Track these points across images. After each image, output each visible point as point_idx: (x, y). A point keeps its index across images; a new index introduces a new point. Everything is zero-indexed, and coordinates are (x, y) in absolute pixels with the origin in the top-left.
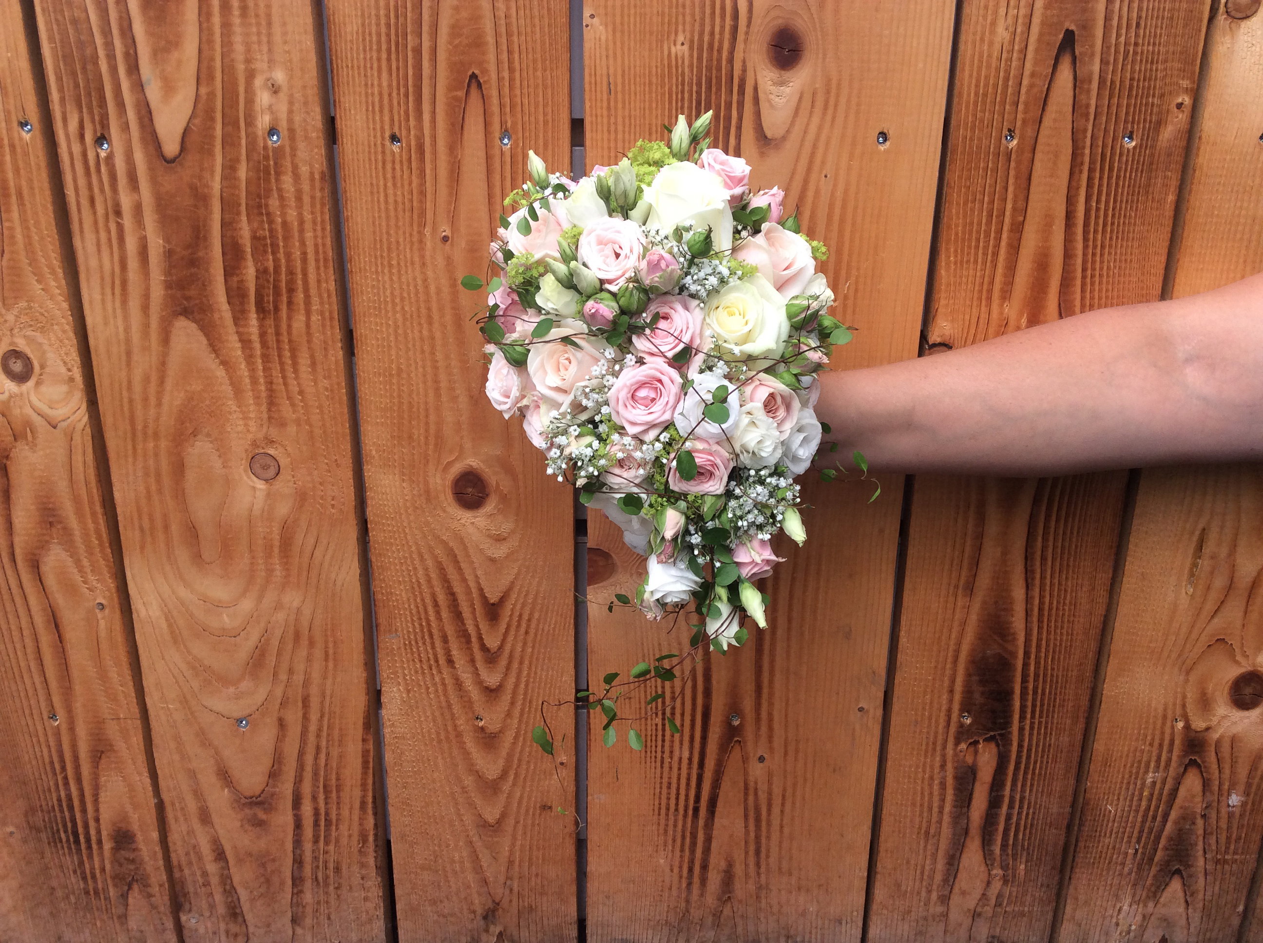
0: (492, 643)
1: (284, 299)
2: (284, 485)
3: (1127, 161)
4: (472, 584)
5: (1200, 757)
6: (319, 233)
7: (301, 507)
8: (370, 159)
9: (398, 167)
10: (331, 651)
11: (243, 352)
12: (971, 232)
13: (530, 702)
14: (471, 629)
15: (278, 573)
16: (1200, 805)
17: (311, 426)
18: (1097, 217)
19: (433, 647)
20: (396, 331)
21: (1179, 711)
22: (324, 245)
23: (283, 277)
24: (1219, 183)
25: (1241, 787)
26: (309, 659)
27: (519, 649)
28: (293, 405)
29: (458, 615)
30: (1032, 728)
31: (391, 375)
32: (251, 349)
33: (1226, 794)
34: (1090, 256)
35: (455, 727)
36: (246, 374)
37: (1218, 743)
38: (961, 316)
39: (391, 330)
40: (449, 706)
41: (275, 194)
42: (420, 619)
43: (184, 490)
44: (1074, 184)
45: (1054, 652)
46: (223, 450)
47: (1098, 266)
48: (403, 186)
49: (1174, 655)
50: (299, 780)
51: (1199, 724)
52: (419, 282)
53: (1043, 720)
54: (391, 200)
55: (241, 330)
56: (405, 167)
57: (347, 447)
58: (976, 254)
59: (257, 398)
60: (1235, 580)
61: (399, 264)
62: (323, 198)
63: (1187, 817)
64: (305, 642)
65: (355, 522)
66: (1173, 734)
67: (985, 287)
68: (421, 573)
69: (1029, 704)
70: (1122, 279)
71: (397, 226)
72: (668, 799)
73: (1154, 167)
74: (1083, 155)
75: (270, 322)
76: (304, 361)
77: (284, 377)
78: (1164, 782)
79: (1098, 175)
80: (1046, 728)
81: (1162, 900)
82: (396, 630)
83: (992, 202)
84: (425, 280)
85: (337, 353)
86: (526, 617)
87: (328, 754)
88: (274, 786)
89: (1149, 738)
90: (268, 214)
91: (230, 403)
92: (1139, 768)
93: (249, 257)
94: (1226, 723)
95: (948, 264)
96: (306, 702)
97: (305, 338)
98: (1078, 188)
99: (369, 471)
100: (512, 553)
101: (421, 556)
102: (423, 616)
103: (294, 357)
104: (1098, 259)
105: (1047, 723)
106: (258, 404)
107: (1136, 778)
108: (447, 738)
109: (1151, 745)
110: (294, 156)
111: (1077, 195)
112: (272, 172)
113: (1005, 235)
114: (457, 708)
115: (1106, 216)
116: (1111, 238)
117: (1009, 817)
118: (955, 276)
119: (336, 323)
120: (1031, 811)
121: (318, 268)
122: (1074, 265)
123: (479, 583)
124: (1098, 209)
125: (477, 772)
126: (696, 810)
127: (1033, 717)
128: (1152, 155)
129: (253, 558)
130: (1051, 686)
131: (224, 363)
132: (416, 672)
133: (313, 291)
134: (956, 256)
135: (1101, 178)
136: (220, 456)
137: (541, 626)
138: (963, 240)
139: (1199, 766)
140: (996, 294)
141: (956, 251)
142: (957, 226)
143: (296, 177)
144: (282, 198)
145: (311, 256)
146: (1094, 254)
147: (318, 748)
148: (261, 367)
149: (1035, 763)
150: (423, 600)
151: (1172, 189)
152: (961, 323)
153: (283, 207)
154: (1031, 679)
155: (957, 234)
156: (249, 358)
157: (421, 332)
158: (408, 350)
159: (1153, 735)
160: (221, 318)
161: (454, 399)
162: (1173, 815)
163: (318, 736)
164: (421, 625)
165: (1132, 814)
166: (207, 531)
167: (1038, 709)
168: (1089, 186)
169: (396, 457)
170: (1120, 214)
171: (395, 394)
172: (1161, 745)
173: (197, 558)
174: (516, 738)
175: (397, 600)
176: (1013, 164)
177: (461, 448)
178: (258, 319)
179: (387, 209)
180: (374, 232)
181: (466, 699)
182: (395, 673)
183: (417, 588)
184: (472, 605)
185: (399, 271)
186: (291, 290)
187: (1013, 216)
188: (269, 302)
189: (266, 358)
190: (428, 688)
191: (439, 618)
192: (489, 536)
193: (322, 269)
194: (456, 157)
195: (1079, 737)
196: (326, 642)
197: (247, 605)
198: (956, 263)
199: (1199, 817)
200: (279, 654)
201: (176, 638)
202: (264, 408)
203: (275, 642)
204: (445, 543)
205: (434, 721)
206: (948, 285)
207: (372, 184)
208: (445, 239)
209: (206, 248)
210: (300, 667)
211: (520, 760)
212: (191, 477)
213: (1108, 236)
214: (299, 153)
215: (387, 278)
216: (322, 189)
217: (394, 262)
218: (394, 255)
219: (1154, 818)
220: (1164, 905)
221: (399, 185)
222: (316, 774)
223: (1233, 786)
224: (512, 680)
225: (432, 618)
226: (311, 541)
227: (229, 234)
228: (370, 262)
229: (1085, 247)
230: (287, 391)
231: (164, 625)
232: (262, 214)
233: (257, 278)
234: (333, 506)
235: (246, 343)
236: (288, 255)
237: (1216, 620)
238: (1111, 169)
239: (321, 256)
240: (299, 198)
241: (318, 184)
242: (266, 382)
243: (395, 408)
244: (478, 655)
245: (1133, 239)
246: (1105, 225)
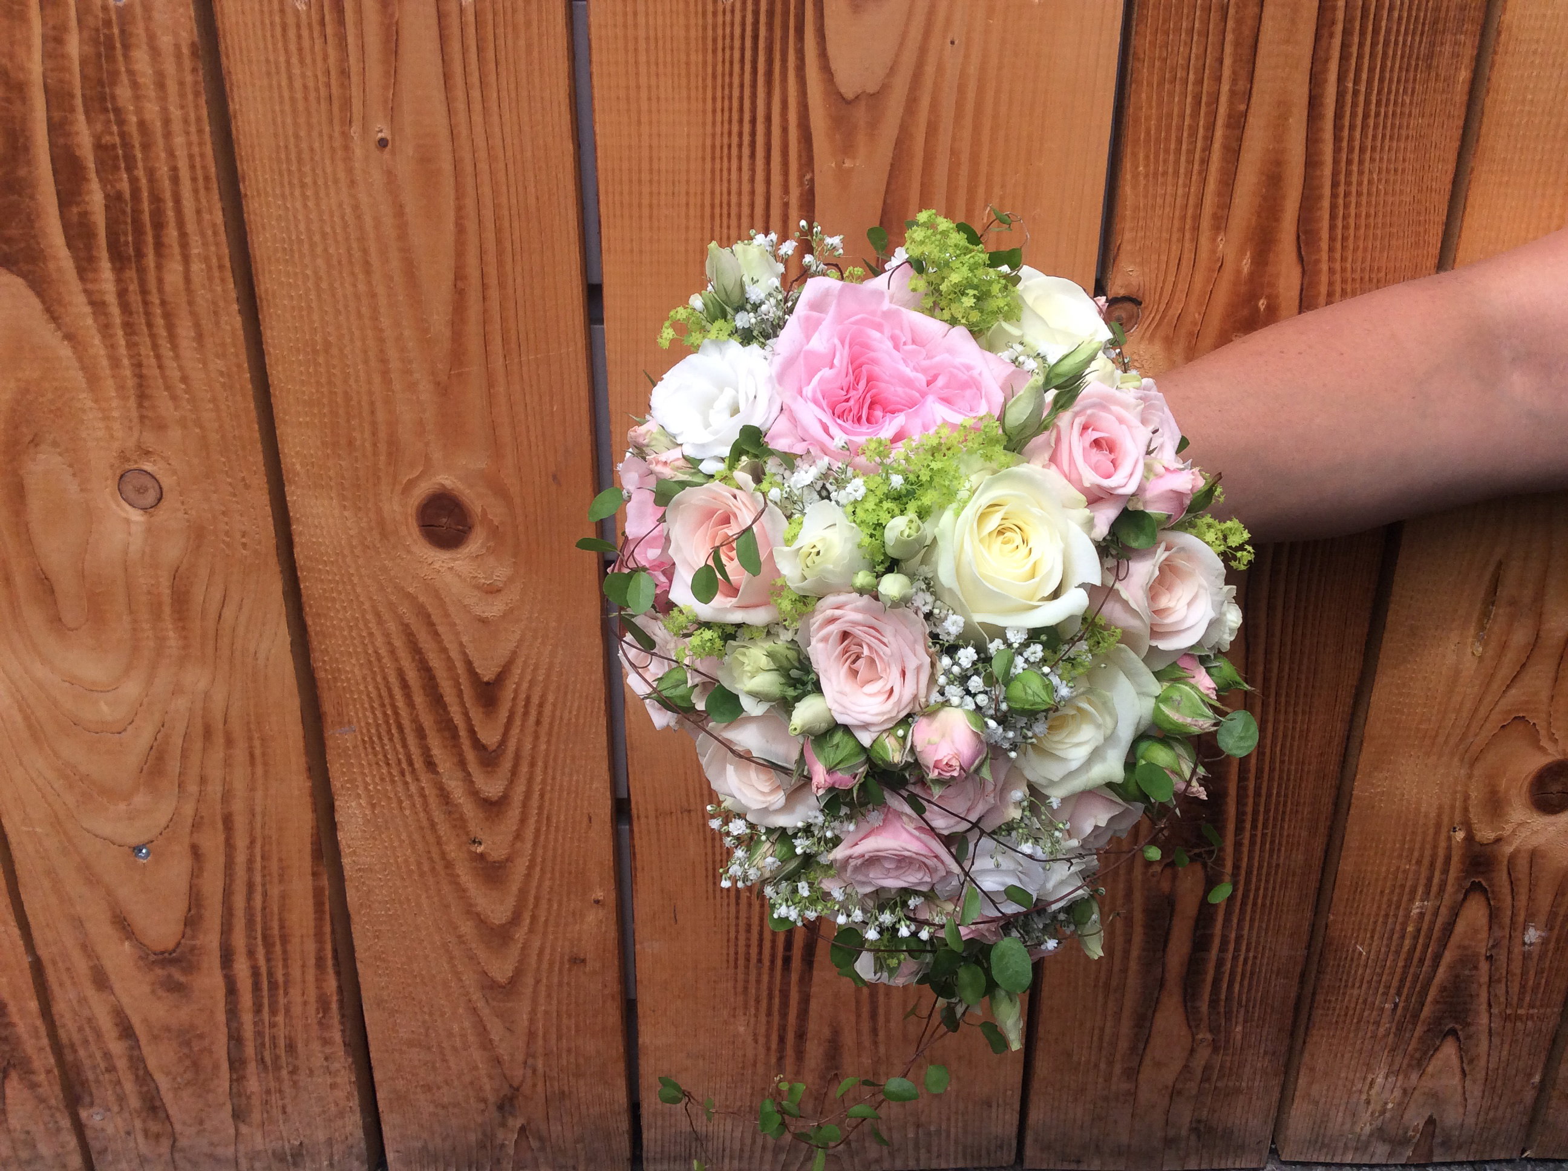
0: (490, 737)
1: (150, 238)
2: (170, 515)
3: (1400, 18)
4: (454, 654)
5: (1486, 878)
6: (194, 138)
7: (198, 547)
8: (262, 23)
9: (305, 33)
10: (258, 752)
11: (95, 320)
12: (1169, 127)
13: (548, 819)
14: (458, 719)
15: (172, 642)
16: (1484, 944)
17: (201, 427)
18: (1354, 105)
19: (405, 745)
20: (317, 286)
21: (1458, 817)
22: (202, 155)
23: (146, 206)
24: (1535, 52)
25: (1542, 918)
26: (228, 763)
27: (528, 746)
28: (174, 398)
29: (437, 700)
30: (1252, 843)
31: (315, 352)
32: (106, 314)
33: (1520, 929)
34: (1343, 164)
35: (443, 855)
36: (102, 352)
37: (1512, 858)
38: (1154, 257)
39: (310, 284)
40: (433, 825)
41: (124, 78)
42: (383, 705)
43: (27, 524)
44: (1321, 54)
45: (1285, 736)
46: (79, 467)
47: (1354, 179)
48: (314, 61)
49: (1453, 741)
50: (227, 930)
51: (1485, 834)
52: (348, 210)
53: (1269, 831)
54: (298, 84)
55: (89, 286)
56: (316, 34)
57: (257, 459)
58: (1177, 162)
59: (121, 388)
60: (1542, 634)
61: (315, 183)
62: (196, 83)
63: (1467, 960)
64: (219, 740)
65: (278, 569)
66: (1449, 848)
67: (1190, 212)
68: (380, 641)
69: (1249, 809)
70: (1390, 199)
71: (310, 126)
72: (748, 946)
73: (1440, 26)
74: (1335, 8)
75: (131, 274)
76: (185, 330)
77: (158, 357)
78: (1436, 913)
79: (1356, 40)
80: (1272, 842)
81: (1430, 1069)
82: (350, 722)
83: (1200, 82)
84: (356, 207)
85: (233, 321)
86: (535, 700)
87: (265, 894)
88: (193, 937)
89: (1416, 854)
90: (117, 111)
91: (82, 396)
92: (1401, 895)
93: (93, 175)
94: (1524, 833)
95: (1135, 176)
96: (228, 821)
97: (183, 299)
98: (1327, 60)
99: (294, 495)
100: (512, 610)
101: (378, 615)
102: (387, 701)
103: (170, 327)
104: (1355, 168)
105: (1273, 835)
106: (125, 398)
107: (1398, 908)
108: (433, 869)
109: (1419, 862)
110: (148, 18)
111: (1325, 71)
112: (118, 45)
113: (1219, 133)
114: (443, 829)
115: (1367, 102)
116: (1374, 137)
117: (1220, 963)
118: (1146, 197)
119: (229, 274)
120: (1251, 955)
121: (196, 191)
122: (1322, 176)
123: (465, 654)
124: (1356, 93)
125: (478, 914)
126: (787, 960)
127: (1254, 827)
129: (135, 621)
130: (1280, 786)
131: (69, 337)
132: (382, 779)
133: (191, 227)
134: (1147, 166)
135: (1361, 45)
136: (74, 475)
137: (558, 713)
138: (1158, 140)
139: (1484, 892)
140: (1206, 223)
141: (1147, 157)
142: (1148, 118)
143: (155, 52)
144: (135, 85)
145: (184, 173)
146: (1349, 162)
147: (250, 886)
148: (122, 342)
149: (1257, 889)
150: (385, 678)
151: (1466, 62)
152: (1154, 266)
153: (137, 98)
154: (1252, 776)
155: (1148, 132)
156: (105, 329)
157: (355, 286)
158: (338, 312)
159: (1422, 849)
160: (59, 270)
161: (412, 387)
162: (1448, 957)
163: (250, 870)
164: (385, 714)
165: (1391, 957)
166: (66, 584)
167: (1261, 818)
168: (1344, 57)
169: (331, 473)
170: (1388, 100)
171: (323, 380)
172: (1432, 864)
173: (56, 622)
174: (531, 867)
175: (348, 680)
176: (1230, 24)
177: (427, 459)
178: (114, 269)
179: (293, 100)
180: (276, 135)
181: (456, 816)
182: (352, 781)
183: (375, 663)
184: (457, 685)
185: (317, 194)
186: (159, 226)
187: (1231, 103)
188: (127, 243)
189: (129, 328)
190: (400, 802)
191: (411, 704)
192: (477, 587)
193: (202, 192)
194: (392, 15)
195: (1319, 853)
196: (250, 739)
197: (132, 689)
198: (1147, 176)
199: (1482, 958)
200: (184, 755)
201: (36, 733)
202: (132, 403)
203: (177, 741)
204: (411, 598)
205: (413, 845)
206: (1136, 208)
207: (268, 61)
208: (383, 143)
209: (29, 163)
210: (216, 774)
211: (537, 899)
212: (35, 505)
213: (1371, 133)
214: (156, 15)
215: (299, 205)
216: (194, 70)
217: (308, 180)
218: (307, 169)
219: (1422, 961)
220: (1432, 1076)
221: (308, 60)
222: (250, 923)
223: (1531, 917)
224: (520, 789)
225: (400, 703)
226: (217, 595)
227: (61, 141)
228: (273, 180)
229: (1337, 150)
230: (164, 377)
231: (19, 718)
232: (106, 110)
233: (107, 207)
234: (244, 545)
235: (98, 305)
236: (151, 173)
237: (1513, 691)
238: (1376, 32)
239: (200, 173)
240: (161, 86)
241: (188, 64)
242: (132, 365)
243: (325, 401)
244: (470, 755)
245: (1407, 137)
246: (1366, 116)
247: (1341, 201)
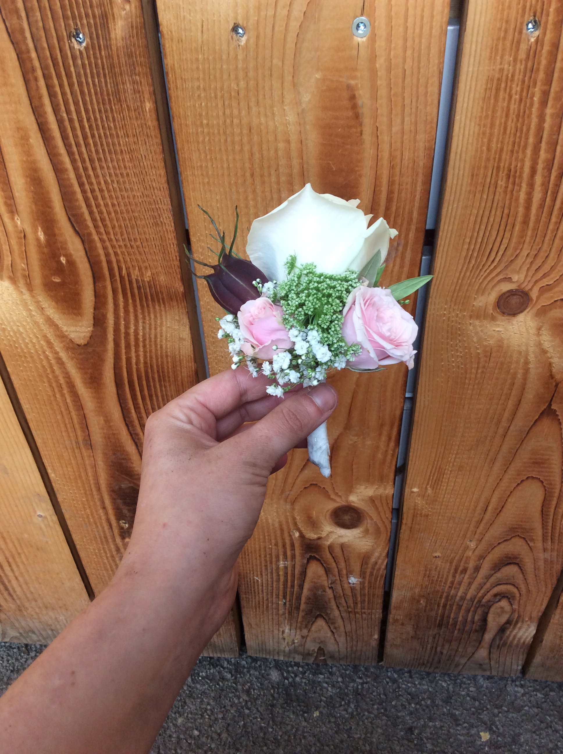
3: (83, 65)
5: (319, 555)
16: (326, 582)
18: (73, 129)
21: (292, 526)
24: (199, 87)
25: (357, 573)
33: (345, 577)
34: (82, 171)
37: (331, 547)
44: (34, 92)
51: (311, 535)
66: (292, 540)
70: (125, 194)
74: (31, 60)
78: (294, 567)
79: (56, 82)
89: (273, 541)
92: (271, 558)
94: (334, 536)
98: (40, 98)
104: (91, 172)
107: (271, 564)
109: (276, 545)
111: (42, 105)
115: (82, 128)
124: (71, 120)
128: (110, 57)
135: (61, 86)
139: (318, 560)
146: (85, 169)
151: (147, 96)
159: (276, 540)
162: (306, 586)
165: (275, 583)
168: (52, 95)
170: (97, 125)
172: (284, 546)
199: (327, 588)
213: (93, 149)
219: (293, 586)
223: (350, 573)
229: (73, 161)
238: (69, 76)
245: (122, 152)
246: (85, 138)
247: (89, 195)
